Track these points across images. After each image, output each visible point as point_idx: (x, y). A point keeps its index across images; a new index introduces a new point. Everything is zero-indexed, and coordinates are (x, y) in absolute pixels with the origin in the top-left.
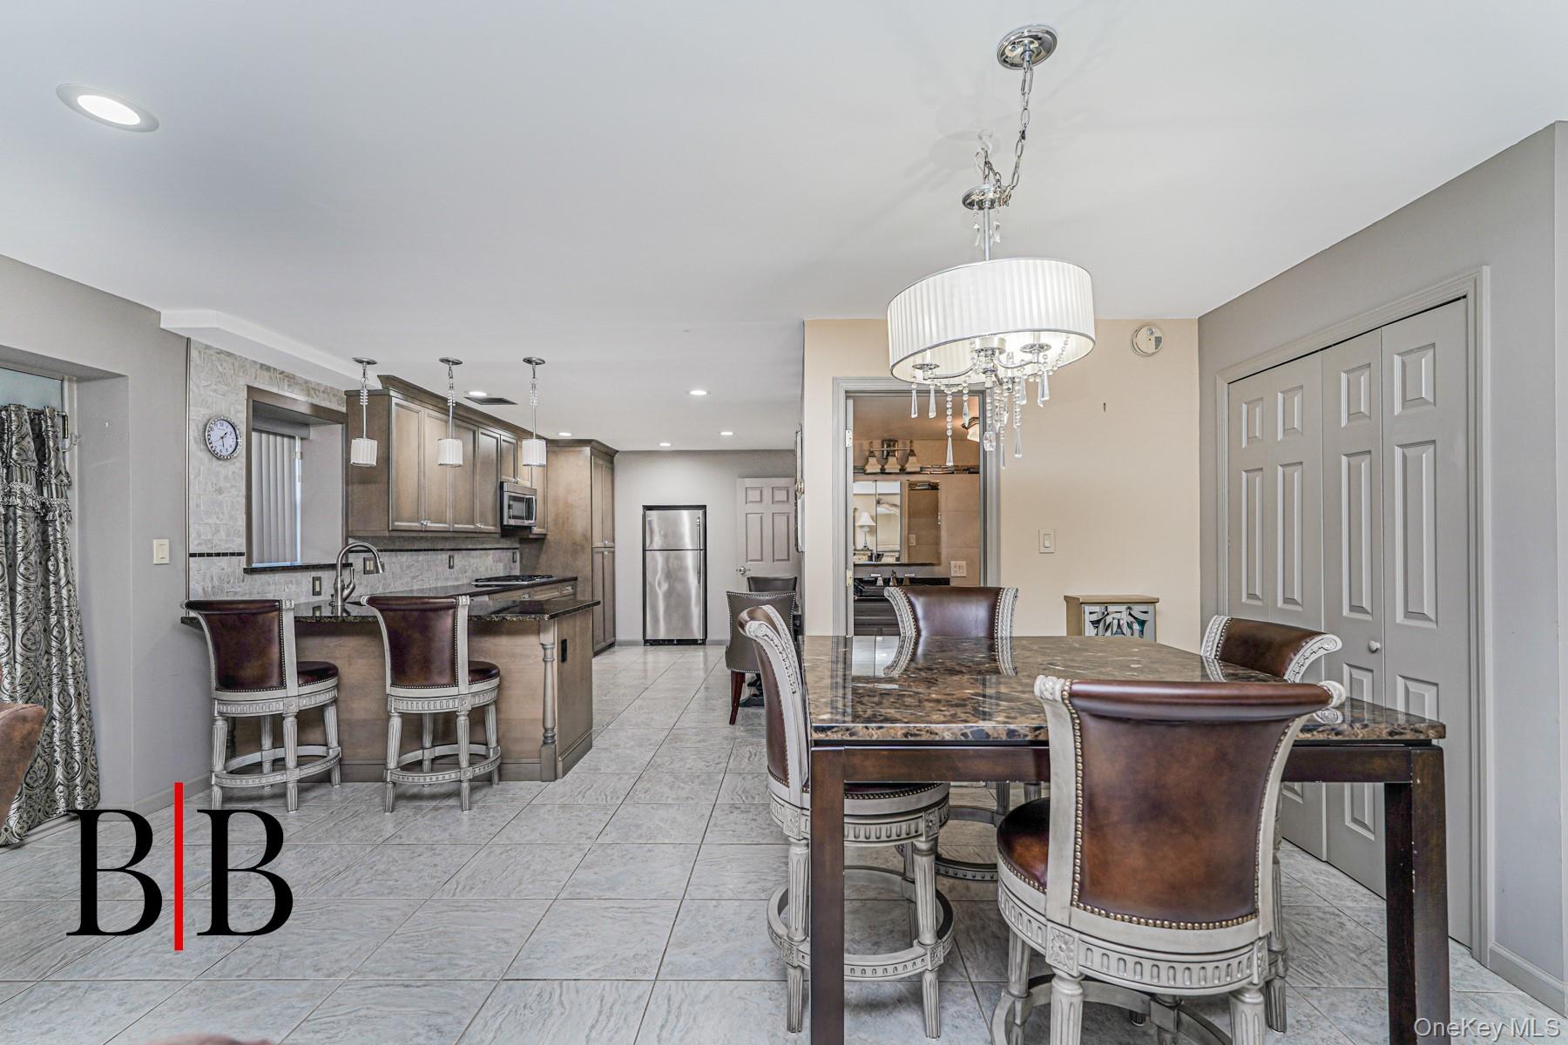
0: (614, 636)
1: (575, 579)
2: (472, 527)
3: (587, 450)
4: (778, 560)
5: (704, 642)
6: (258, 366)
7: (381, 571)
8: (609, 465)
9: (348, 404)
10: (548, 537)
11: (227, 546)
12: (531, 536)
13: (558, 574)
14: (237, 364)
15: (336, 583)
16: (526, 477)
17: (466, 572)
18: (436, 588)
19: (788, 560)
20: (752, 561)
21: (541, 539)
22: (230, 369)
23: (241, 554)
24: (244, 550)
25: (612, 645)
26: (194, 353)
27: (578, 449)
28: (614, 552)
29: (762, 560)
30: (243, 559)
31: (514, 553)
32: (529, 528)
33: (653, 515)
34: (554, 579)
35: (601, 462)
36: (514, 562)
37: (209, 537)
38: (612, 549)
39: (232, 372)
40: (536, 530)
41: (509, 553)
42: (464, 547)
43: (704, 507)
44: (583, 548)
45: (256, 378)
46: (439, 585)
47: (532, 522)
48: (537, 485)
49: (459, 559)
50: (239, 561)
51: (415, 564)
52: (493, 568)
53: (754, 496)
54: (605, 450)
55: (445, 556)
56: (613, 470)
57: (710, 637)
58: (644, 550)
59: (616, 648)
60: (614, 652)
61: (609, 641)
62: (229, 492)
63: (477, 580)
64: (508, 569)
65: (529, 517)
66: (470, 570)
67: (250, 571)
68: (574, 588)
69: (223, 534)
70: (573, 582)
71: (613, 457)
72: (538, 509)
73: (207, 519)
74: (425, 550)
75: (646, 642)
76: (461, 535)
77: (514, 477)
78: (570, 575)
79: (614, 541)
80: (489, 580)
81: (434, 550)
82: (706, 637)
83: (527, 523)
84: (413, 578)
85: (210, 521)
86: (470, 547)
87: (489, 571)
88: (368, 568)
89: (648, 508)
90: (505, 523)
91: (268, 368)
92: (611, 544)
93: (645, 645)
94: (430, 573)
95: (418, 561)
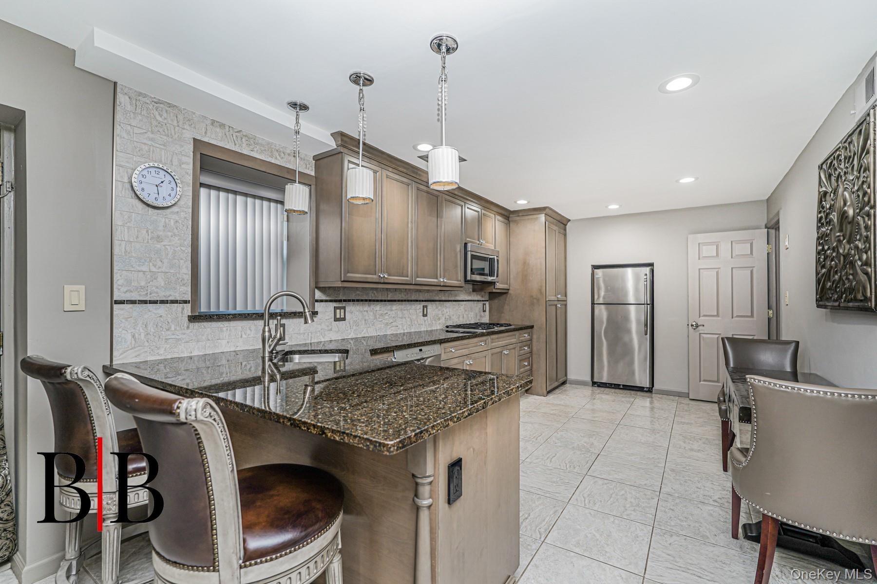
0: (566, 375)
1: (532, 327)
2: (435, 280)
3: (542, 217)
4: (737, 316)
5: (650, 390)
6: (209, 122)
7: (310, 322)
8: (562, 231)
9: (317, 168)
10: (510, 292)
11: (168, 293)
12: (494, 291)
13: (517, 322)
14: (180, 117)
15: (264, 331)
16: (491, 241)
17: (439, 319)
18: (410, 333)
19: (752, 316)
20: (704, 316)
21: (504, 293)
22: (172, 120)
23: (185, 302)
24: (188, 297)
25: (564, 383)
26: (120, 97)
27: (535, 216)
28: (566, 305)
29: (718, 315)
30: (188, 307)
31: (484, 304)
32: (492, 283)
33: (599, 273)
34: (512, 327)
35: (555, 228)
36: (484, 311)
37: (143, 284)
38: (564, 303)
39: (175, 123)
40: (498, 285)
41: (480, 304)
42: (437, 298)
43: (651, 265)
44: (538, 300)
45: (206, 133)
46: (413, 330)
47: (495, 278)
48: (501, 249)
49: (432, 308)
50: (183, 309)
51: (389, 312)
52: (465, 316)
53: (710, 251)
54: (558, 218)
55: (419, 306)
56: (565, 235)
57: (656, 386)
58: (593, 304)
59: (567, 385)
60: (565, 391)
61: (561, 381)
62: (170, 241)
63: (447, 327)
64: (478, 317)
65: (491, 274)
66: (444, 318)
67: (195, 318)
68: (530, 334)
69: (161, 281)
70: (529, 330)
71: (566, 225)
72: (502, 268)
73: (139, 265)
74: (399, 301)
75: (594, 383)
76: (433, 288)
77: (479, 240)
78: (528, 324)
79: (566, 296)
80: (459, 326)
81: (408, 301)
82: (653, 386)
83: (490, 279)
84: (387, 324)
85: (144, 268)
86: (443, 299)
87: (461, 319)
88: (338, 316)
89: (595, 267)
90: (469, 278)
91: (222, 126)
92: (564, 298)
93: (593, 386)
94: (404, 320)
95: (392, 310)
